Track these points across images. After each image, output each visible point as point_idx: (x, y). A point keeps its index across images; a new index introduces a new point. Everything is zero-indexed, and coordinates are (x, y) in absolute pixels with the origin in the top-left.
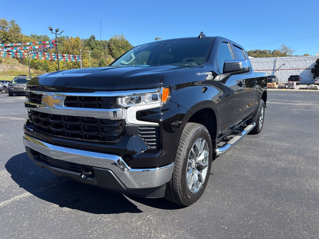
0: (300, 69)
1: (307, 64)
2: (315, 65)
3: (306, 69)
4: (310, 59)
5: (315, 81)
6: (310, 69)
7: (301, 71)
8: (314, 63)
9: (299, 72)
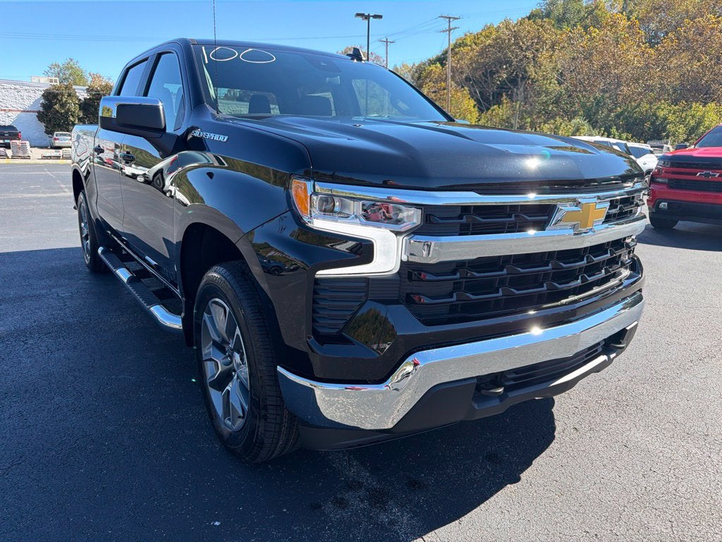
0: (10, 110)
1: (23, 99)
2: (42, 104)
3: (24, 111)
4: (26, 88)
5: (55, 139)
6: (33, 112)
7: (14, 115)
8: (39, 99)
9: (8, 116)
